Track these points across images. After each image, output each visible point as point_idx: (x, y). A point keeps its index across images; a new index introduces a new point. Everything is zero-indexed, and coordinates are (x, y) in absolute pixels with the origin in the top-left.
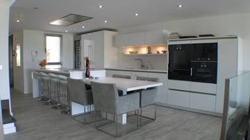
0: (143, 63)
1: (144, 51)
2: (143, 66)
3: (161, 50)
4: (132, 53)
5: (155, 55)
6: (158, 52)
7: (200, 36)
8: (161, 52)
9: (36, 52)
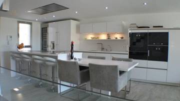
0: (103, 47)
1: (103, 37)
2: (103, 49)
3: (118, 36)
4: (93, 38)
5: (113, 40)
6: (116, 38)
7: (154, 27)
8: (119, 38)
9: (11, 37)
